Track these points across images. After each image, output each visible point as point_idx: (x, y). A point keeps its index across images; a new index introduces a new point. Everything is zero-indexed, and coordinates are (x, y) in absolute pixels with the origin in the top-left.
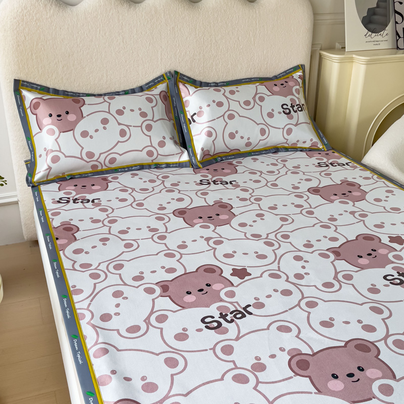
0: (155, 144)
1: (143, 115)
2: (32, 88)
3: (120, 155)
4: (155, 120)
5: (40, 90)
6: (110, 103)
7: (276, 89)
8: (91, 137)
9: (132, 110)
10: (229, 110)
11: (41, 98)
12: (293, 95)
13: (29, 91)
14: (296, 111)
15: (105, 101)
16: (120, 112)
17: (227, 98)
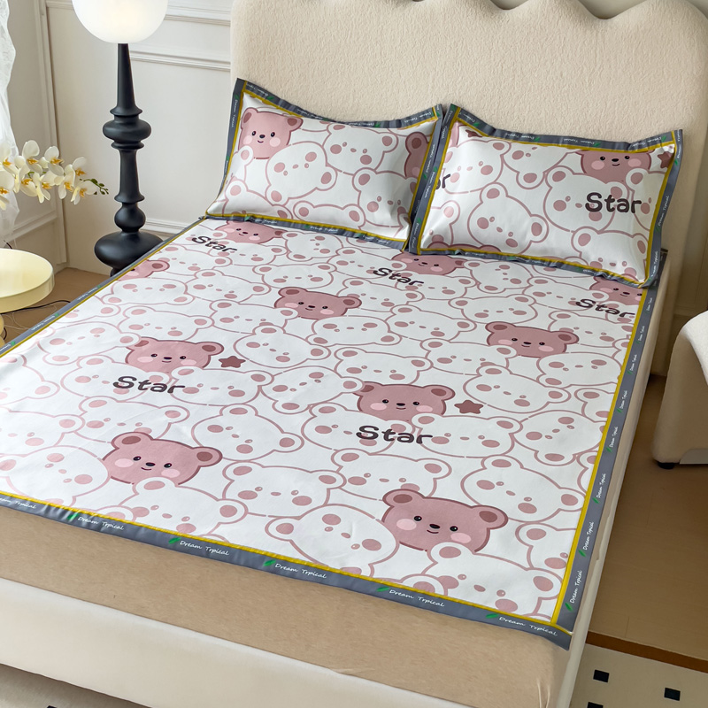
0: (364, 205)
1: (366, 159)
2: (258, 93)
3: (314, 207)
4: (378, 170)
5: (267, 98)
6: (330, 134)
7: (598, 165)
8: (286, 173)
9: (353, 150)
10: (495, 182)
11: (256, 109)
12: (623, 182)
13: (252, 97)
14: (613, 209)
15: (327, 130)
16: (336, 149)
17: (503, 161)
